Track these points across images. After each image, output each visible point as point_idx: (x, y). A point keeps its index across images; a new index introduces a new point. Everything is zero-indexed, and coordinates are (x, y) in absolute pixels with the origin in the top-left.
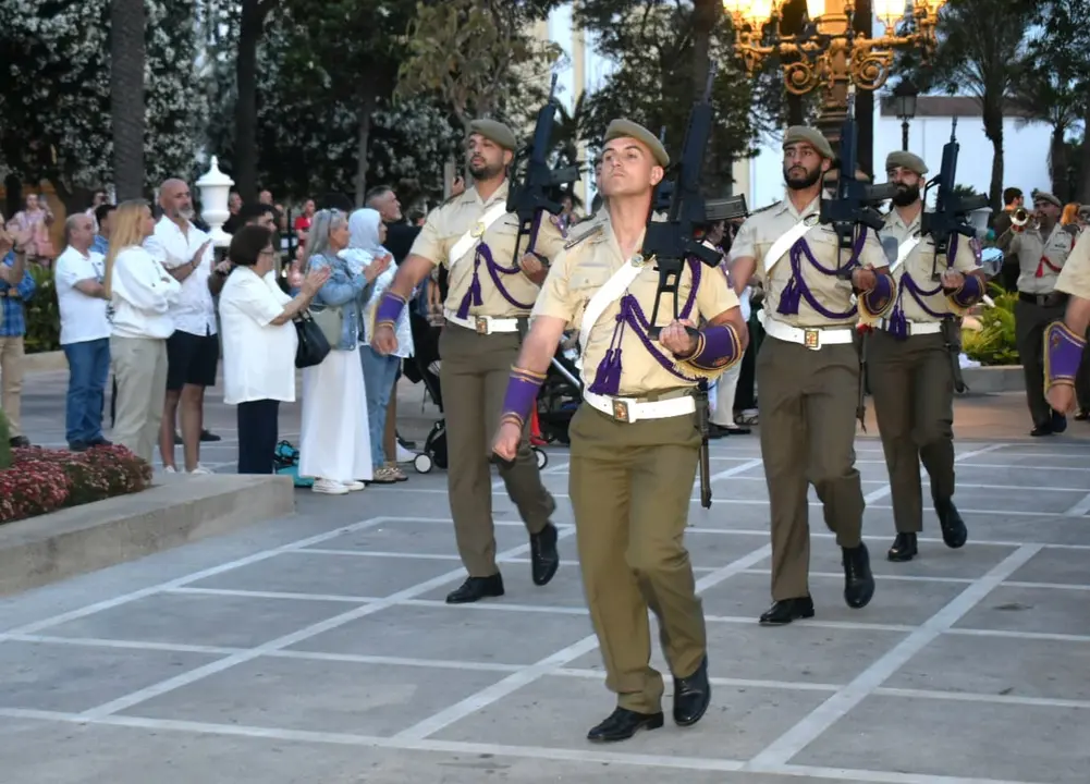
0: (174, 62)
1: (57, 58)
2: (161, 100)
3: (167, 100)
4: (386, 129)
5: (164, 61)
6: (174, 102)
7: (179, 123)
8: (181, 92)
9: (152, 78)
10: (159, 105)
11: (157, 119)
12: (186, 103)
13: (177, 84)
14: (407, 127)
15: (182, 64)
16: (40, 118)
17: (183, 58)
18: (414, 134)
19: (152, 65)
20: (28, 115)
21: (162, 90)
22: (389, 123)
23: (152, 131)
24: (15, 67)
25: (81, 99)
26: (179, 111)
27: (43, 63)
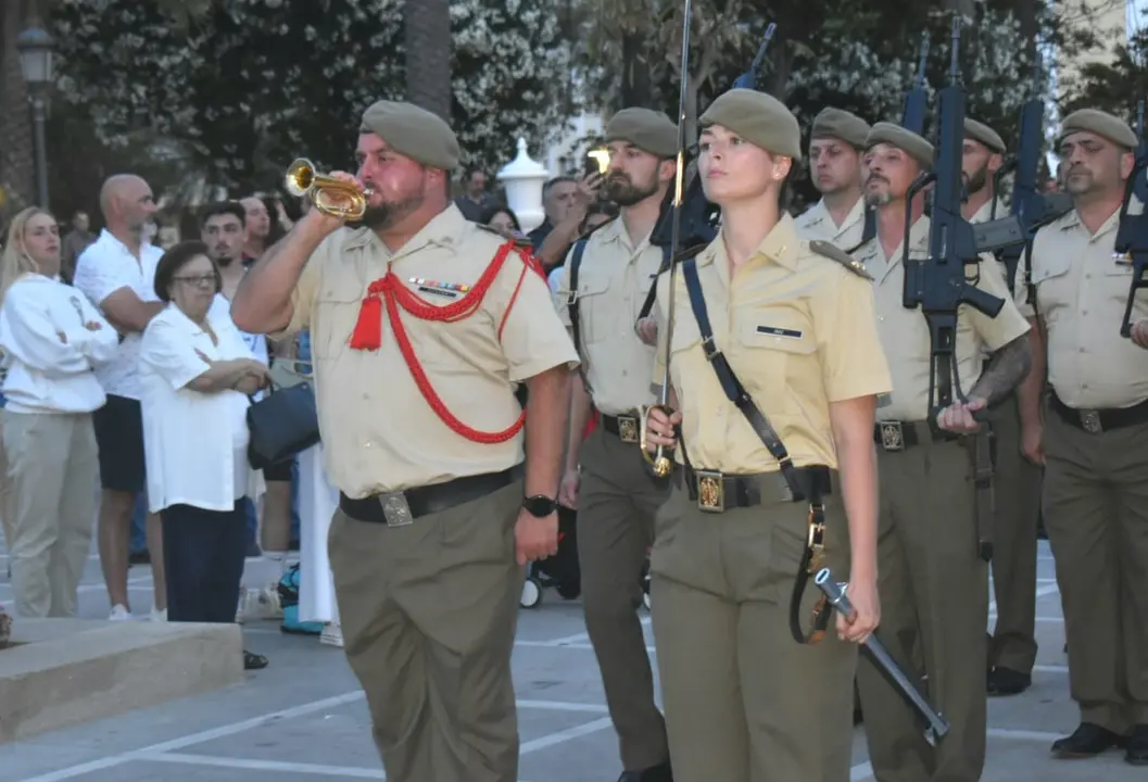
0: (518, 15)
1: (361, 15)
2: (502, 66)
3: (509, 65)
4: (842, 94)
5: (504, 13)
6: (519, 68)
7: (528, 95)
8: (529, 54)
9: (487, 35)
10: (498, 71)
11: (499, 90)
12: (536, 69)
13: (525, 45)
14: (870, 90)
15: (529, 16)
16: (348, 94)
17: (531, 9)
18: (880, 99)
19: (488, 20)
20: (331, 92)
21: (502, 52)
22: (845, 86)
23: (492, 107)
24: (310, 30)
25: (395, 68)
26: (524, 79)
27: (347, 22)
